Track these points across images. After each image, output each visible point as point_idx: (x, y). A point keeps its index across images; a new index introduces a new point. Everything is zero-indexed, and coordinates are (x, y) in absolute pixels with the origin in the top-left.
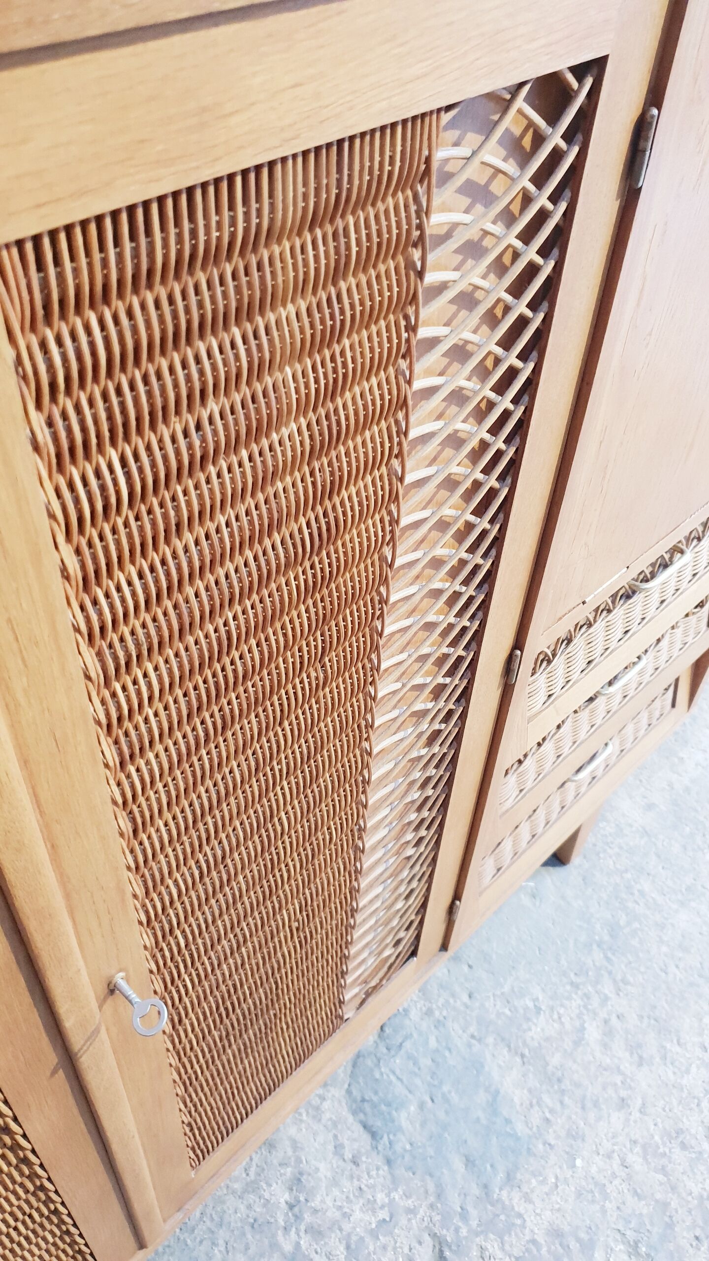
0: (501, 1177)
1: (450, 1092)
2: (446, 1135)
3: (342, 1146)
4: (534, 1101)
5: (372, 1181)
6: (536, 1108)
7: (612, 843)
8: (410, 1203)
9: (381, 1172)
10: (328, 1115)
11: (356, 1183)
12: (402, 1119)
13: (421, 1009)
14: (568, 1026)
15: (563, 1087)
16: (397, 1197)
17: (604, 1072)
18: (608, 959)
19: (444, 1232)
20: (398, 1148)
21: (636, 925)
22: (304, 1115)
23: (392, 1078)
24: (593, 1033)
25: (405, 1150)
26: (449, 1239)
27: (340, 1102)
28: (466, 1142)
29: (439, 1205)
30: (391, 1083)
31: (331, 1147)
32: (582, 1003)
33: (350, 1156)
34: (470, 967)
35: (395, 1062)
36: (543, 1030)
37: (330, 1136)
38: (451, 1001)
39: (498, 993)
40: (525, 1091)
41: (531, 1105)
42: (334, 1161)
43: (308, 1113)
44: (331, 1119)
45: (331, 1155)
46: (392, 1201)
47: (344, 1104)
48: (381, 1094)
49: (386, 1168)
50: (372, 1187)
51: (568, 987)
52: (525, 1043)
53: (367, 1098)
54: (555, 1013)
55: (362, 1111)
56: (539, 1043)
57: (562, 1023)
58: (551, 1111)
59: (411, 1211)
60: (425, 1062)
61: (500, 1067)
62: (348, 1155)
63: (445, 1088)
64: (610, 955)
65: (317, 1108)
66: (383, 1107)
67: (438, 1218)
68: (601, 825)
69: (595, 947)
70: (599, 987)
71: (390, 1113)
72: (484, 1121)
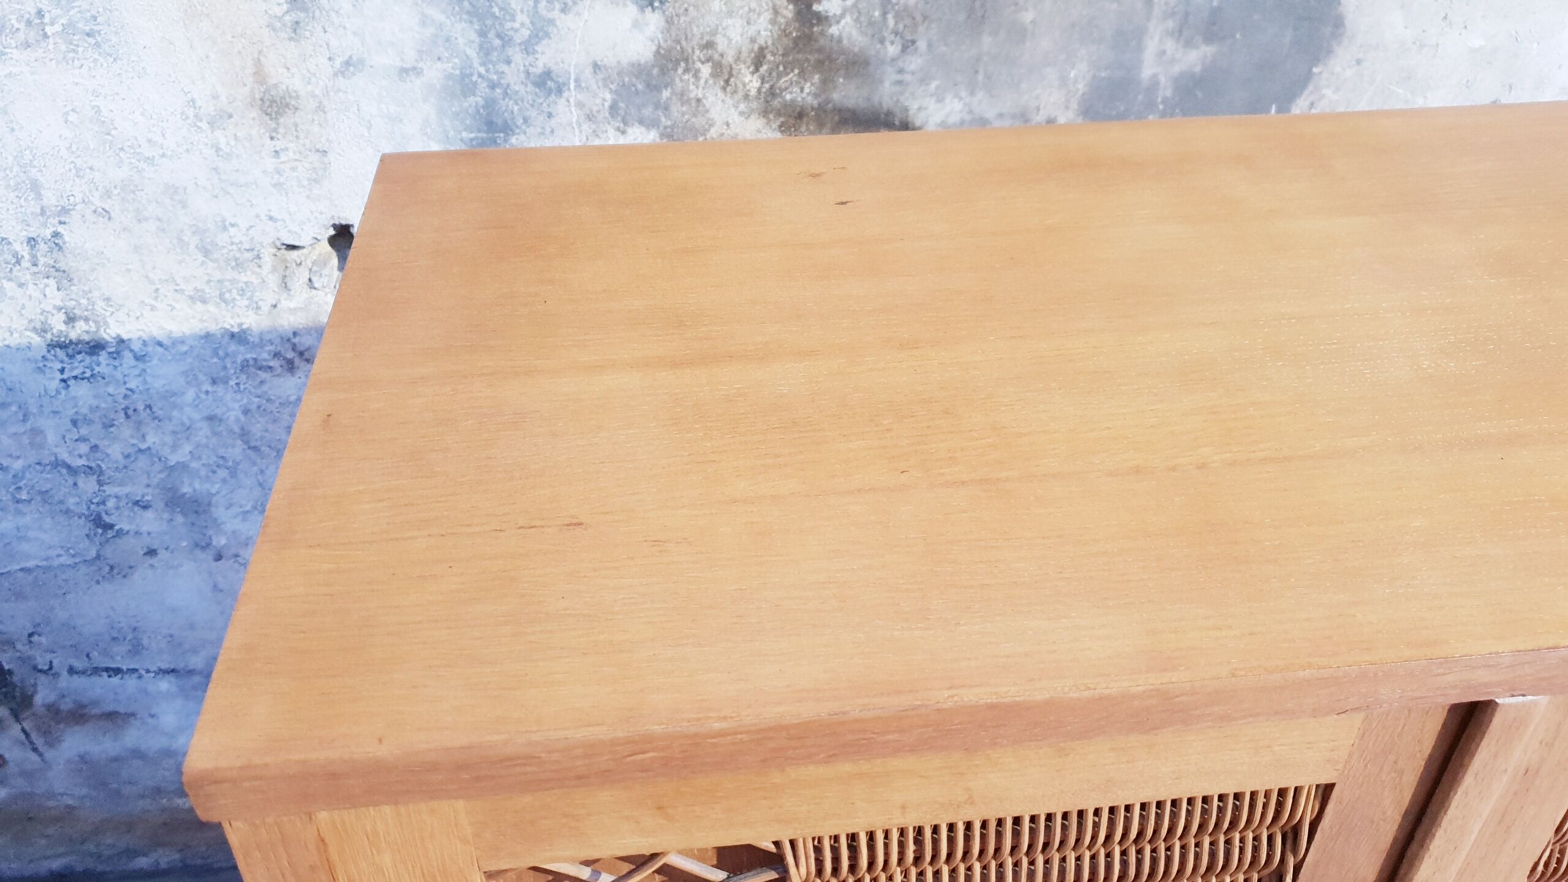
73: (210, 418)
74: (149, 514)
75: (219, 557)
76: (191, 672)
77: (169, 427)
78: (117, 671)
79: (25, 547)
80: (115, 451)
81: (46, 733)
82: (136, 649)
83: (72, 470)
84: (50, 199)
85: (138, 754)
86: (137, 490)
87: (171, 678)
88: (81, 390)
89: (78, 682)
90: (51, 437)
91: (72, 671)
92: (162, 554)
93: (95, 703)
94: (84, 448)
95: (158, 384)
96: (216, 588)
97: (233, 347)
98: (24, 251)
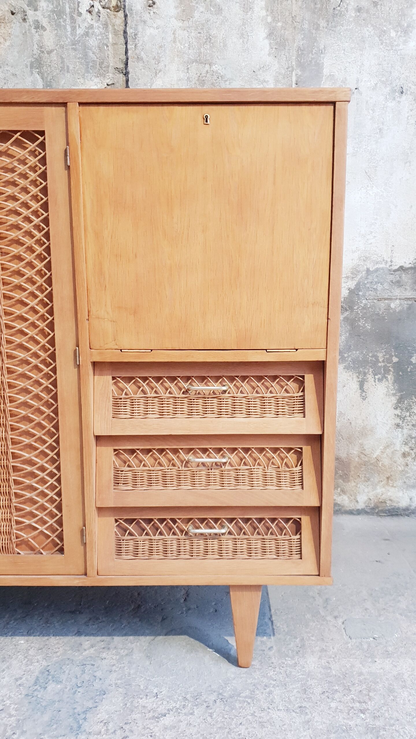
0: (54, 733)
1: (79, 692)
2: (56, 704)
3: (21, 678)
4: (105, 721)
5: (13, 696)
6: (102, 724)
7: (283, 667)
8: (13, 712)
9: (20, 696)
10: (31, 667)
11: (8, 692)
12: (51, 686)
13: (112, 662)
14: (159, 710)
15: (124, 727)
16: (12, 707)
17: (149, 737)
18: (215, 701)
19: (9, 731)
20: (36, 693)
21: (249, 701)
22: (25, 661)
23: (67, 672)
24: (167, 720)
25: (37, 696)
26: (7, 734)
27: (41, 666)
28: (60, 711)
29: (20, 721)
30: (65, 672)
31: (17, 676)
32: (178, 707)
33: (19, 683)
34: (151, 664)
35: (75, 668)
36: (147, 703)
37: (24, 673)
38: (126, 668)
39: (148, 678)
40: (107, 716)
41: (101, 722)
42: (12, 681)
43: (27, 661)
44: (30, 669)
45: (14, 678)
46: (9, 707)
47: (41, 668)
48: (56, 673)
49: (23, 696)
50: (10, 697)
51: (180, 698)
52: (132, 702)
53: (50, 671)
54: (161, 702)
55: (43, 673)
56: (138, 706)
57: (158, 707)
58: (107, 730)
59: (11, 716)
60: (86, 677)
61: (111, 701)
62: (19, 682)
63: (79, 690)
64: (218, 701)
65: (32, 663)
66: (50, 677)
67: (15, 725)
68: (287, 658)
69: (215, 694)
70: (195, 707)
71: (49, 680)
72: (76, 711)
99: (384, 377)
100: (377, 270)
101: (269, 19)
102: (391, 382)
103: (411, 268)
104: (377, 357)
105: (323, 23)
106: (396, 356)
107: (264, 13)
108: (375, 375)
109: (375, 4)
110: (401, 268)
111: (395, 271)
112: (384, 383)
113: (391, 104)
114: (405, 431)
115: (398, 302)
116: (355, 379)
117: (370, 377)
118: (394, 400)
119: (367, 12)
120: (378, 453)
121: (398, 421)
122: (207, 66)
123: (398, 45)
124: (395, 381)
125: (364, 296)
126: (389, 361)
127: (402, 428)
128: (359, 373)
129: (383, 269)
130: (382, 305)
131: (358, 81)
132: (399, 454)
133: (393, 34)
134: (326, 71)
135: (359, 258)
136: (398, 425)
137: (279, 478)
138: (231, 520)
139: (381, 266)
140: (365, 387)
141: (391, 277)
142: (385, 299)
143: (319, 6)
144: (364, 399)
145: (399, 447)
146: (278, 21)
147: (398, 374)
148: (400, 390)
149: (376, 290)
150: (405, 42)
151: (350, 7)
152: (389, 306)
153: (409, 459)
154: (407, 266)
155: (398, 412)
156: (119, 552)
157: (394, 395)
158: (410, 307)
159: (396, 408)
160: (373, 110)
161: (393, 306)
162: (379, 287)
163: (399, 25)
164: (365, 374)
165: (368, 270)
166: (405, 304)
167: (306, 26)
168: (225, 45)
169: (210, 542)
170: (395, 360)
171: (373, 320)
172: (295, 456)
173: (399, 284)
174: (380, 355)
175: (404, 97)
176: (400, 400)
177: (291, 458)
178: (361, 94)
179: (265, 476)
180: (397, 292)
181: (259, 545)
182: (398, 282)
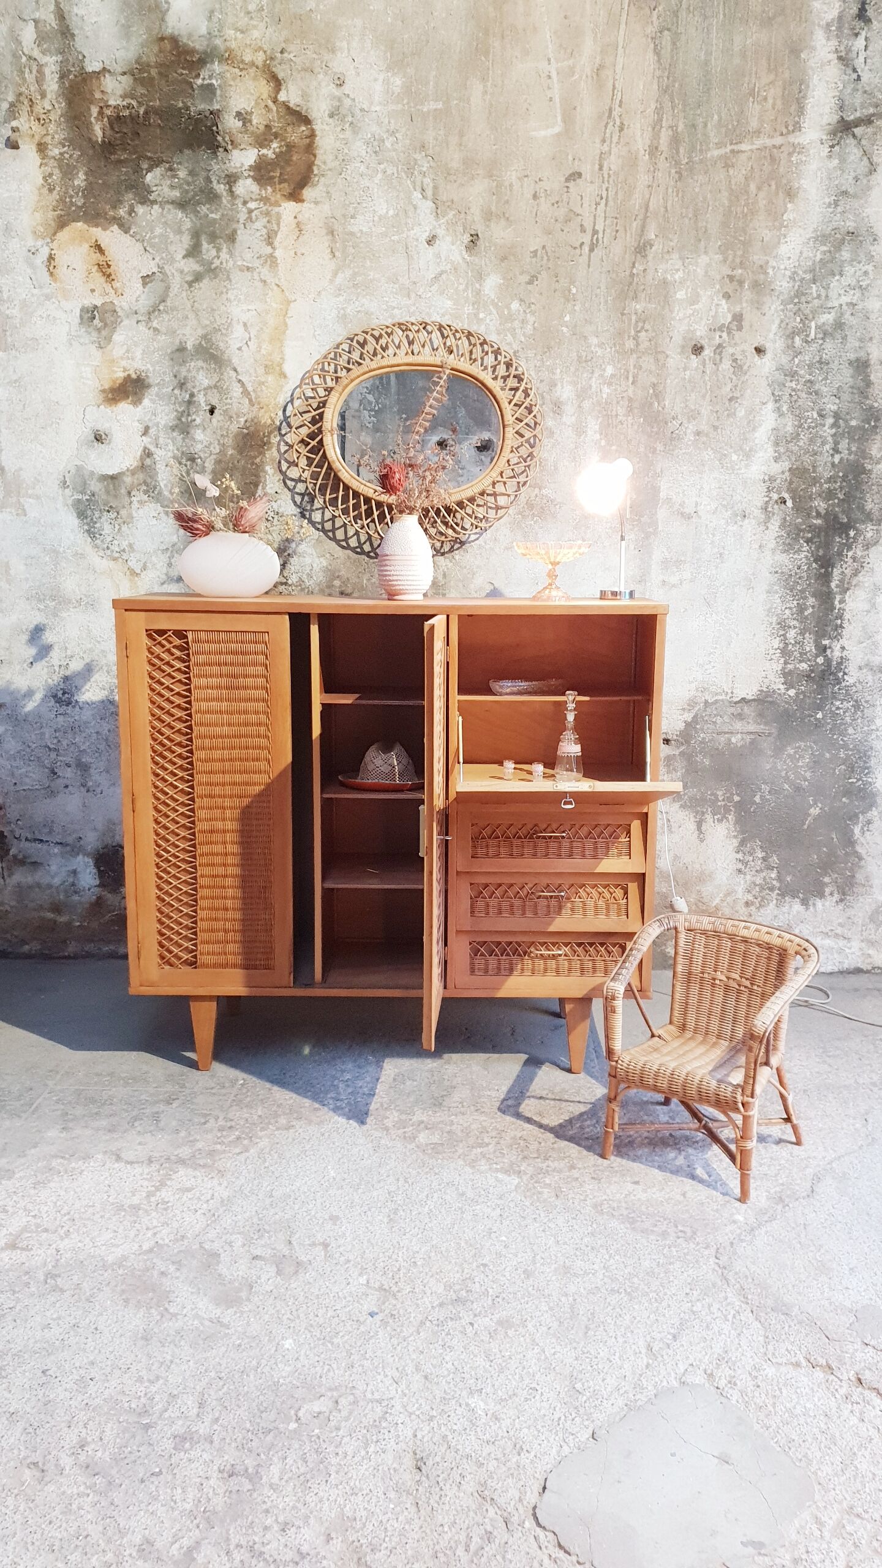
73: (97, 733)
74: (69, 769)
75: (88, 791)
76: (67, 845)
77: (84, 735)
78: (41, 841)
79: (27, 780)
80: (65, 743)
81: (9, 869)
82: (51, 832)
83: (50, 749)
84: (69, 653)
85: (39, 885)
86: (68, 759)
87: (59, 847)
88: (61, 719)
89: (28, 844)
90: (47, 736)
91: (27, 839)
92: (70, 788)
93: (29, 857)
94: (55, 741)
95: (84, 718)
96: (84, 805)
97: (110, 706)
98: (57, 669)
99: (724, 817)
100: (716, 702)
101: (603, 443)
102: (732, 823)
103: (754, 700)
104: (716, 796)
105: (659, 447)
106: (738, 795)
107: (598, 436)
108: (714, 815)
109: (715, 428)
110: (743, 699)
111: (736, 703)
112: (724, 824)
113: (733, 528)
114: (748, 877)
115: (739, 736)
116: (693, 819)
117: (709, 817)
118: (735, 842)
119: (707, 435)
120: (717, 901)
121: (740, 866)
122: (537, 490)
123: (740, 469)
124: (737, 822)
125: (702, 729)
126: (730, 799)
127: (745, 874)
128: (697, 813)
129: (722, 701)
130: (722, 739)
131: (697, 504)
132: (741, 903)
133: (734, 457)
134: (663, 495)
135: (697, 690)
136: (740, 871)
137: (608, 909)
138: (566, 945)
139: (720, 698)
140: (703, 828)
141: (732, 710)
142: (726, 733)
143: (655, 430)
144: (702, 841)
145: (741, 895)
146: (612, 445)
147: (740, 814)
148: (743, 832)
149: (715, 723)
150: (747, 466)
151: (689, 431)
152: (730, 740)
153: (753, 908)
154: (750, 697)
155: (740, 856)
156: (473, 971)
157: (735, 837)
158: (753, 742)
159: (738, 852)
160: (714, 535)
161: (733, 740)
162: (719, 720)
163: (741, 449)
164: (703, 813)
165: (706, 702)
166: (748, 738)
167: (642, 449)
168: (556, 469)
169: (549, 962)
170: (737, 798)
171: (712, 756)
172: (622, 891)
173: (740, 717)
174: (720, 793)
175: (747, 521)
176: (742, 843)
177: (619, 893)
178: (700, 517)
179: (596, 907)
180: (738, 725)
181: (590, 964)
182: (740, 714)
